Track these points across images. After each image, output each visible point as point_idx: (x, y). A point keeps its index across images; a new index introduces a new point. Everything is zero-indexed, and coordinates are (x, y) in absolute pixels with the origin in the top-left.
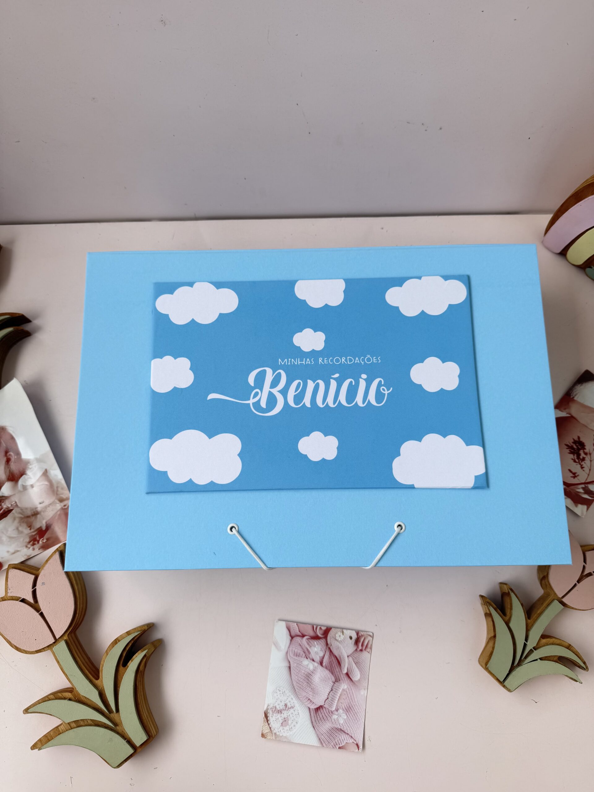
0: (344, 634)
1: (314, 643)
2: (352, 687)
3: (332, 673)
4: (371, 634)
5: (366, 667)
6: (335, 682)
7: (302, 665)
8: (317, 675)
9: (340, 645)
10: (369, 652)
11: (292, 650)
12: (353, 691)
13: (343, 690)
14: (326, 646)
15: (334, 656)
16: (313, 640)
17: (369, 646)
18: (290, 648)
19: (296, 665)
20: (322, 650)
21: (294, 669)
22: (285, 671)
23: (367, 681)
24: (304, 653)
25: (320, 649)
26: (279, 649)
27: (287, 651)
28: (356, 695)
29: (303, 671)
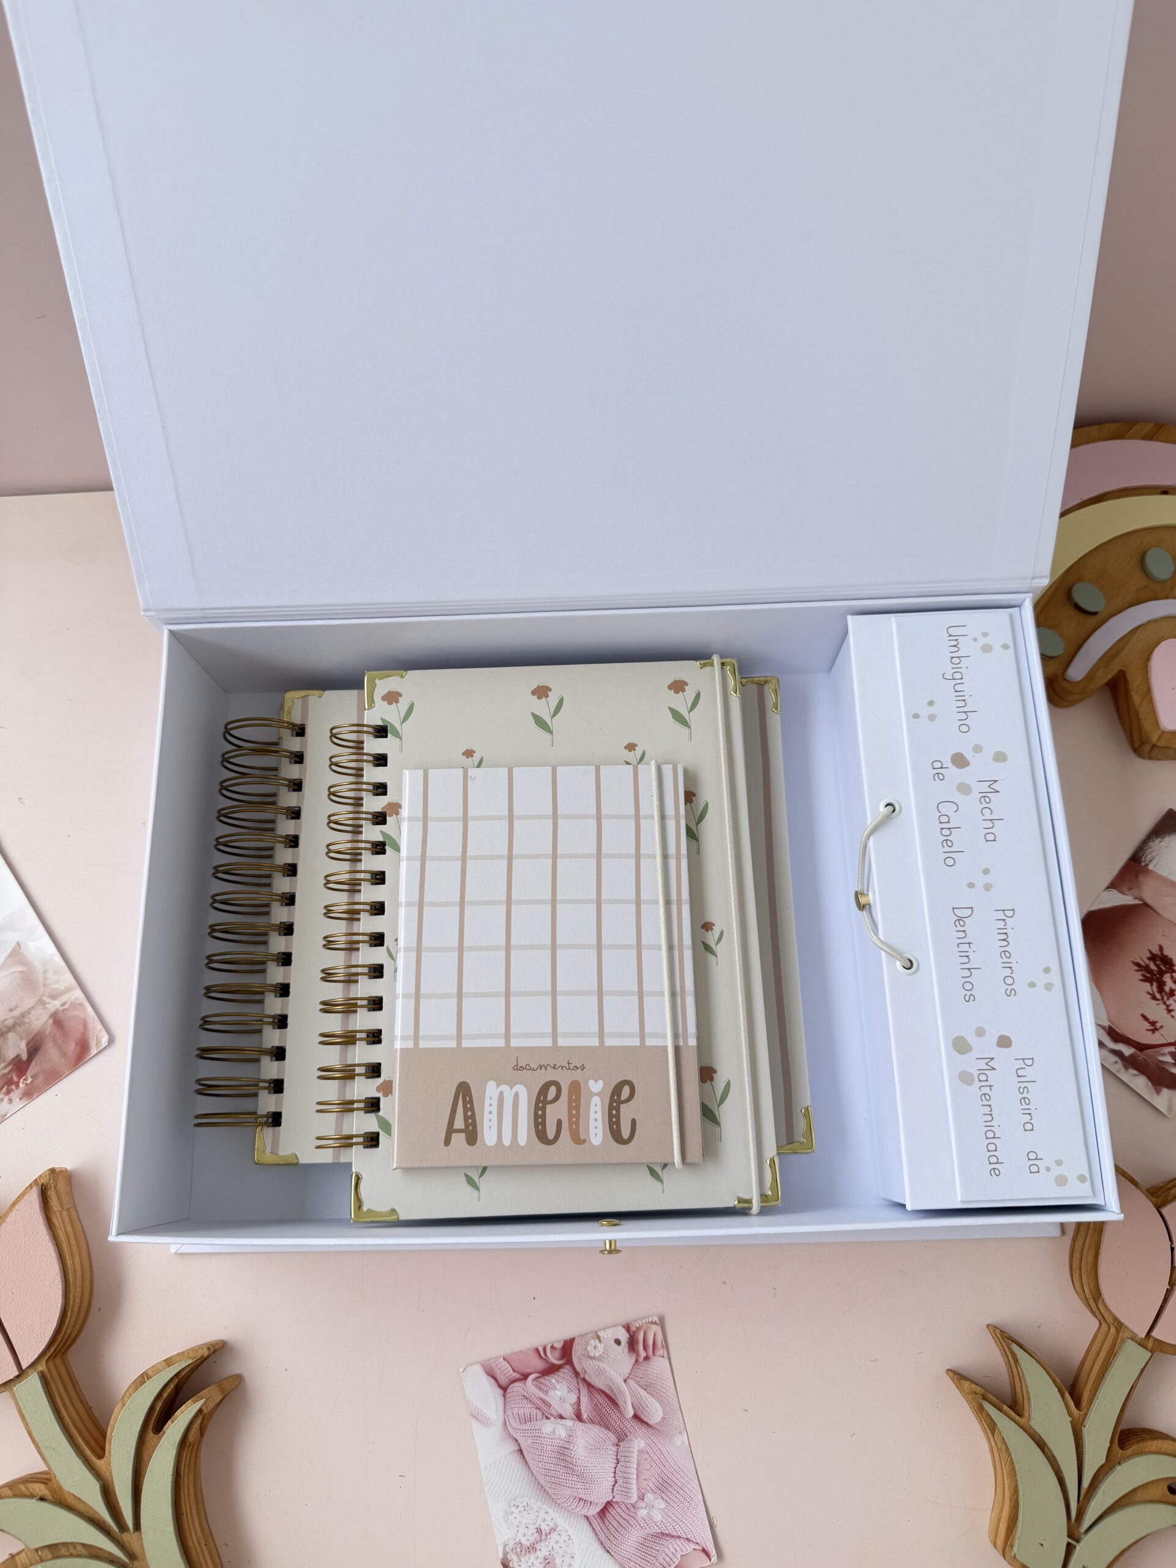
0: (603, 1341)
1: (550, 1381)
2: (654, 1440)
4: (656, 1319)
6: (619, 1444)
7: (543, 1436)
8: (579, 1444)
9: (602, 1365)
10: (663, 1357)
11: (513, 1413)
12: (659, 1445)
13: (639, 1451)
15: (598, 1392)
16: (545, 1377)
17: (659, 1343)
18: (508, 1413)
19: (530, 1441)
20: (572, 1390)
21: (531, 1451)
22: (514, 1464)
23: (680, 1414)
24: (538, 1410)
25: (566, 1390)
26: (486, 1422)
27: (505, 1420)
28: (669, 1451)
29: (549, 1447)
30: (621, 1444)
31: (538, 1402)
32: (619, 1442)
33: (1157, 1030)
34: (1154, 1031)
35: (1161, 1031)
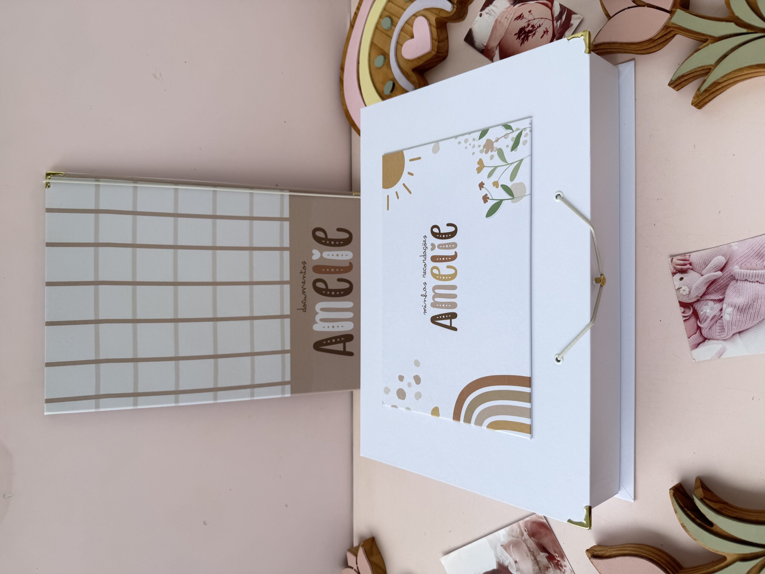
0: (681, 286)
1: (702, 315)
2: (734, 261)
3: (727, 285)
4: (670, 259)
5: (707, 253)
6: (736, 279)
7: (731, 320)
8: (736, 301)
9: (694, 287)
10: (690, 256)
11: (719, 335)
12: (737, 258)
13: (741, 268)
14: (700, 301)
15: (708, 290)
16: (700, 317)
17: (683, 258)
18: (718, 338)
19: (734, 327)
20: (707, 304)
21: (740, 327)
22: (746, 336)
23: (721, 247)
24: (717, 322)
25: (706, 307)
26: (723, 350)
27: (723, 340)
28: (741, 252)
29: (738, 317)
30: (736, 278)
31: (713, 322)
32: (735, 279)
33: (547, 30)
34: (547, 31)
35: (547, 28)
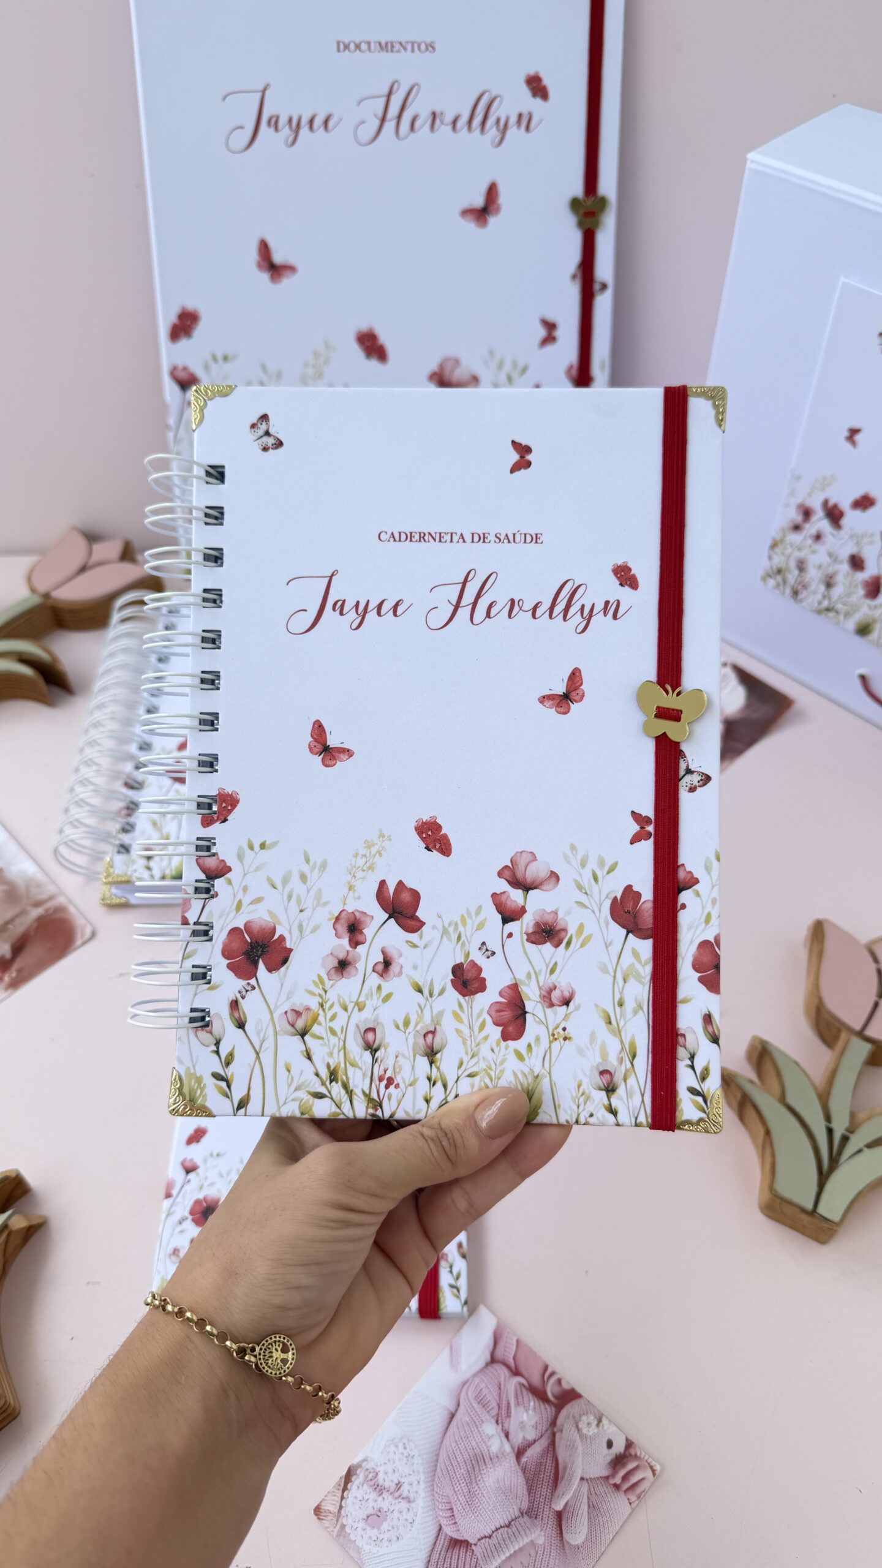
0: (601, 1428)
1: (529, 1401)
2: (553, 1551)
3: (530, 1491)
4: (660, 1470)
5: (607, 1531)
6: (524, 1515)
7: (480, 1429)
8: (497, 1472)
9: (579, 1443)
10: (630, 1504)
11: (478, 1384)
13: (532, 1542)
14: (551, 1425)
15: (553, 1457)
16: (530, 1394)
17: (639, 1490)
19: (467, 1419)
20: (536, 1429)
21: (459, 1426)
22: (439, 1417)
24: (497, 1408)
25: (533, 1422)
27: (467, 1381)
29: (475, 1443)
30: (526, 1518)
31: (504, 1402)
32: (526, 1513)
